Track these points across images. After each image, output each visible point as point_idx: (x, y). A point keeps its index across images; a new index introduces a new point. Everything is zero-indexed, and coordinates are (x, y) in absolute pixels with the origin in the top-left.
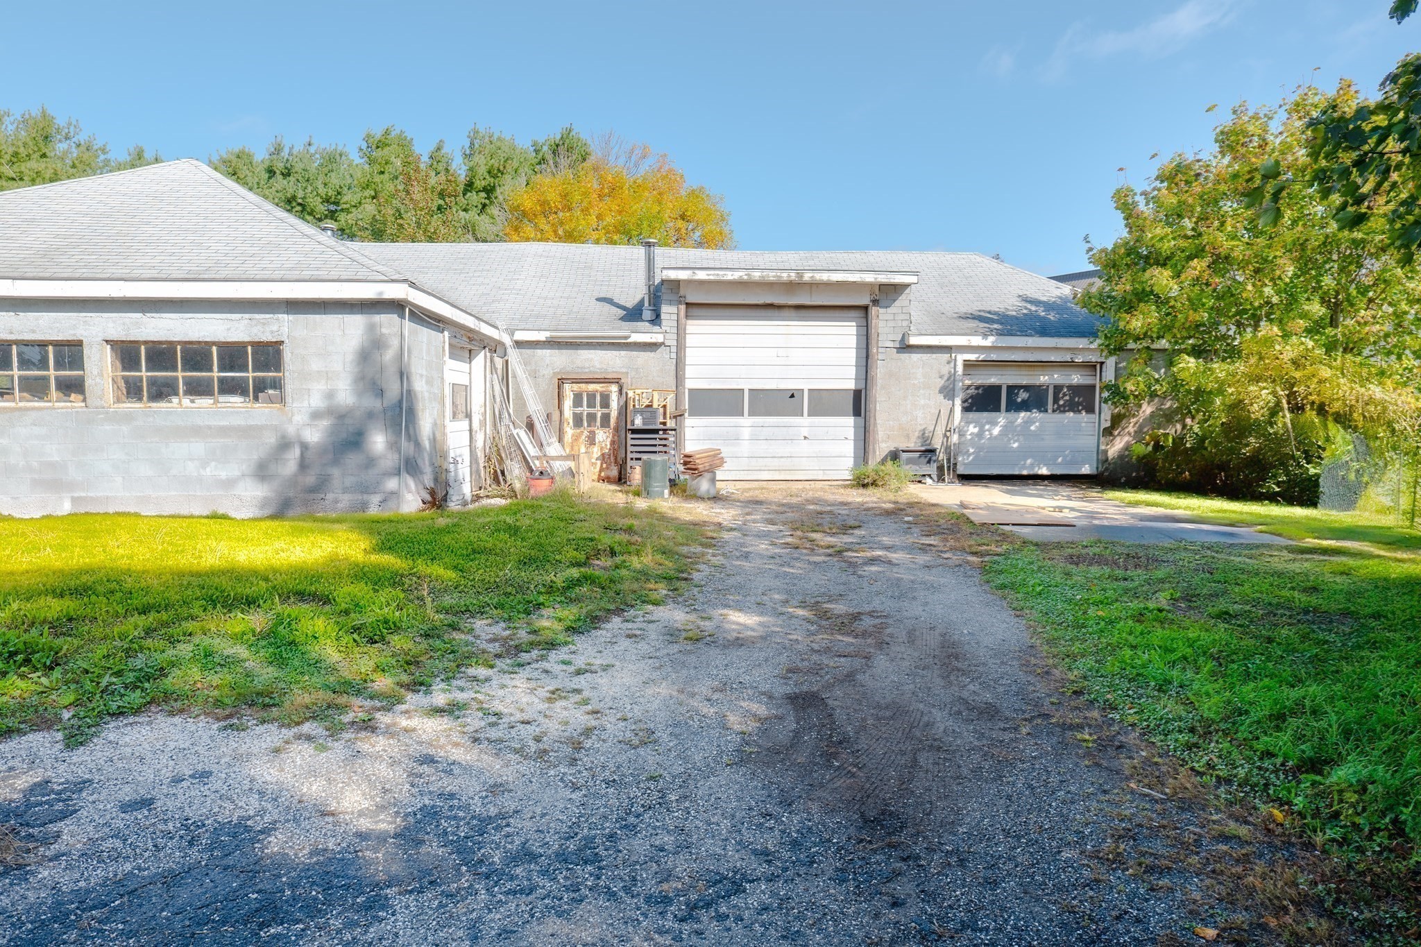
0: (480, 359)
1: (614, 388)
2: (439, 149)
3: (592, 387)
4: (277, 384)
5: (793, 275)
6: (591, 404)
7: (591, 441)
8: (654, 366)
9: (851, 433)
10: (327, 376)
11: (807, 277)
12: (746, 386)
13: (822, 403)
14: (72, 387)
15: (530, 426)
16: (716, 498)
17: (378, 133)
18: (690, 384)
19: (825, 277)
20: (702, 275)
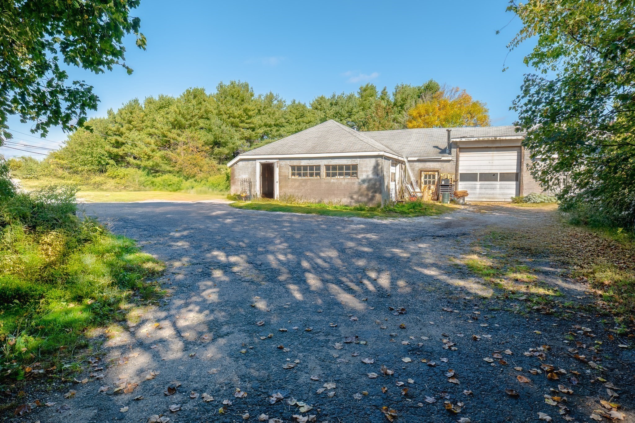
0: (398, 166)
1: (436, 173)
2: (384, 90)
3: (430, 173)
4: (356, 173)
5: (493, 138)
6: (430, 178)
7: (429, 188)
8: (449, 167)
9: (515, 186)
10: (367, 171)
11: (498, 138)
12: (478, 172)
13: (505, 177)
14: (318, 174)
15: (412, 184)
16: (465, 204)
17: (364, 86)
18: (460, 172)
19: (504, 138)
20: (463, 140)
